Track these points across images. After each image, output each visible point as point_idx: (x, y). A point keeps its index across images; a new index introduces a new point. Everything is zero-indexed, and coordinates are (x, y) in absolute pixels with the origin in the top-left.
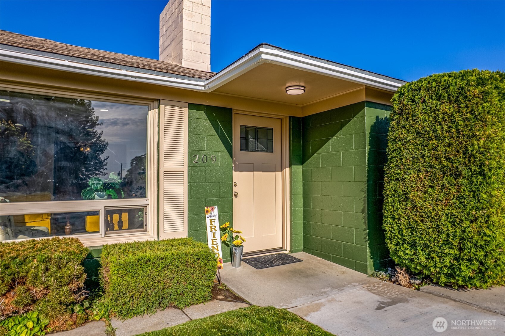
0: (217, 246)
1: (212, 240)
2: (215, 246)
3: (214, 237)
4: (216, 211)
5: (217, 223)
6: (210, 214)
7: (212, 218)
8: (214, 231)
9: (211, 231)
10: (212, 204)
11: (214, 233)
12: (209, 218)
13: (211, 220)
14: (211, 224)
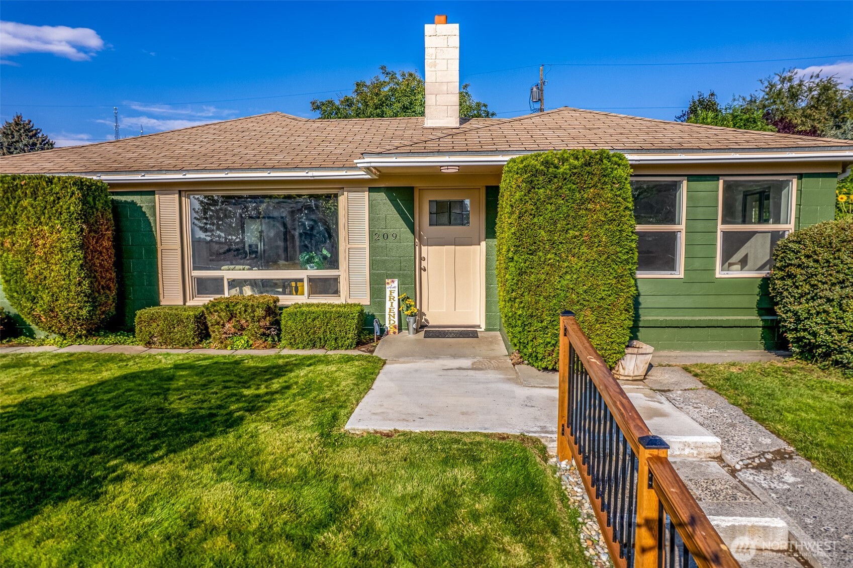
0: (394, 314)
1: (390, 309)
2: (392, 314)
3: (392, 306)
4: (396, 284)
5: (396, 294)
6: (390, 286)
7: (392, 289)
8: (392, 301)
9: (390, 300)
10: (392, 277)
11: (392, 303)
12: (389, 289)
13: (391, 291)
14: (391, 294)
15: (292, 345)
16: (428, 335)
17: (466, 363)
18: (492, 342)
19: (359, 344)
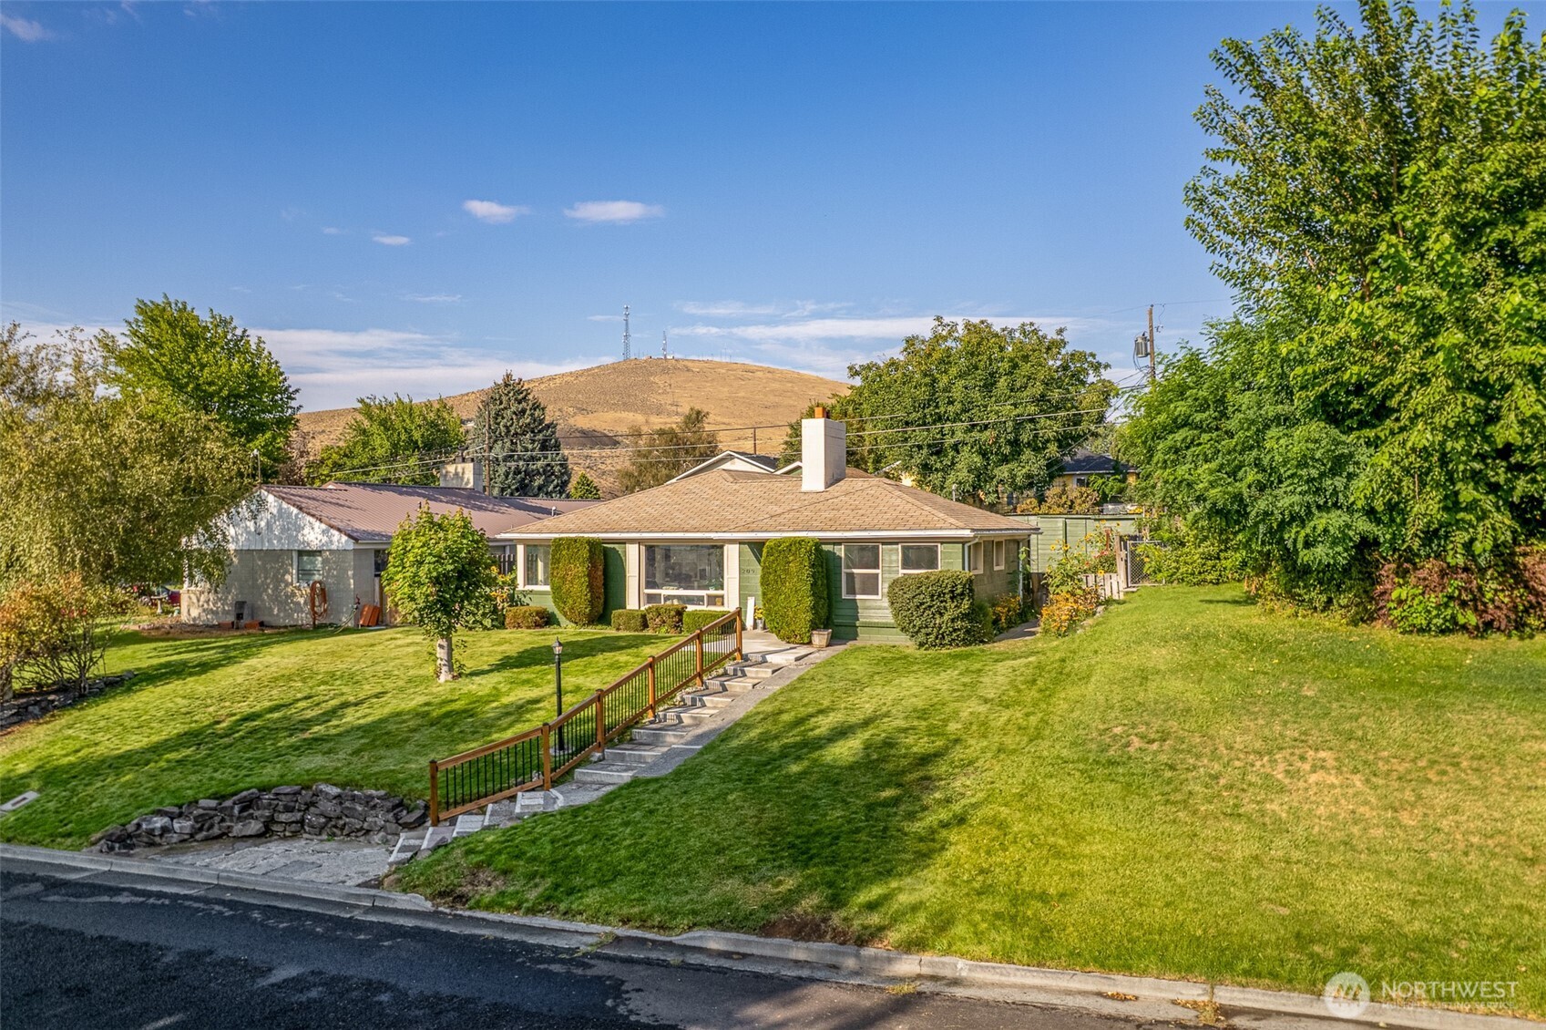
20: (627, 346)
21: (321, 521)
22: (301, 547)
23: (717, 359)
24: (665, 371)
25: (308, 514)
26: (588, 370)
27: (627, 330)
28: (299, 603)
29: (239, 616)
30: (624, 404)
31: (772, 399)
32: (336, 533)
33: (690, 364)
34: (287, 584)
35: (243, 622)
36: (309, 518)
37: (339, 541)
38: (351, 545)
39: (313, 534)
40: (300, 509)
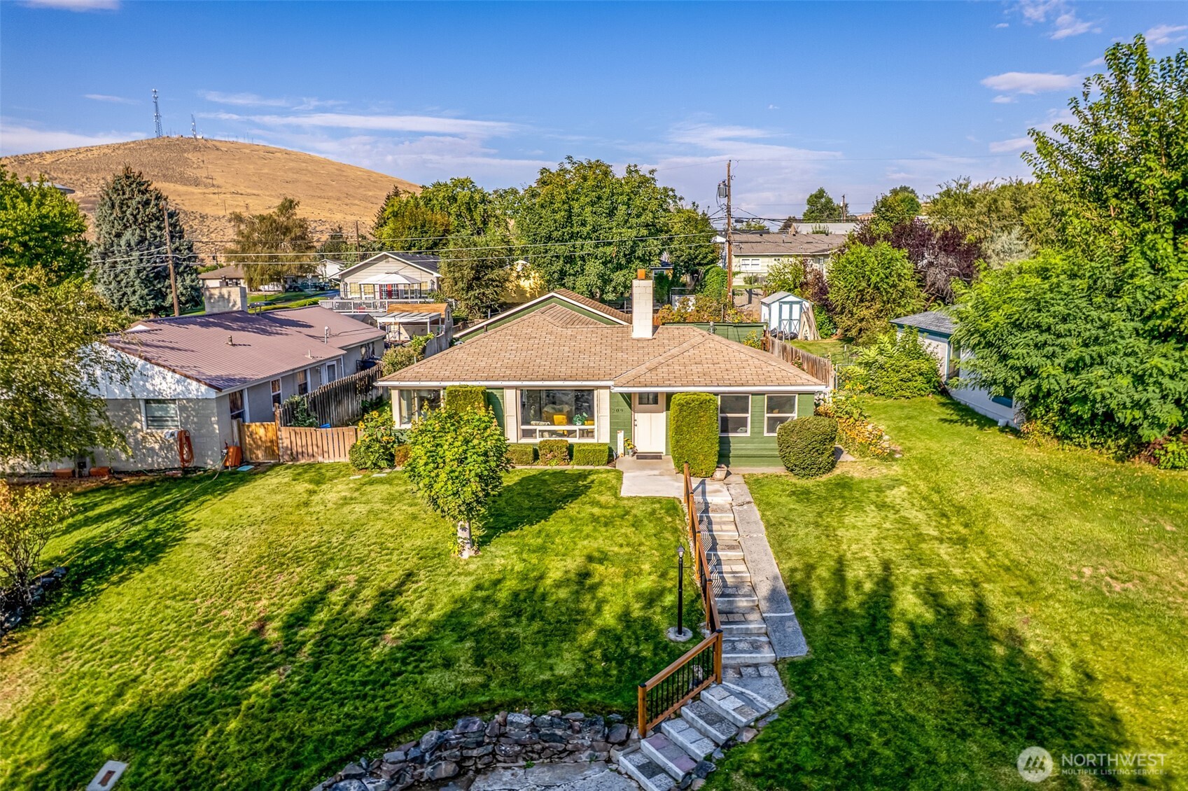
1: (620, 445)
2: (621, 448)
4: (622, 433)
5: (622, 439)
9: (620, 441)
10: (621, 430)
12: (619, 436)
15: (578, 464)
16: (638, 458)
17: (656, 472)
18: (668, 462)
19: (609, 462)
20: (158, 125)
21: (174, 371)
22: (151, 396)
23: (241, 140)
24: (196, 149)
25: (158, 365)
26: (124, 144)
27: (157, 111)
28: (153, 449)
29: (82, 465)
30: (164, 176)
31: (291, 176)
32: (194, 383)
33: (218, 144)
34: (137, 431)
35: (86, 471)
36: (157, 368)
37: (197, 390)
38: (213, 394)
39: (164, 383)
40: (146, 359)
